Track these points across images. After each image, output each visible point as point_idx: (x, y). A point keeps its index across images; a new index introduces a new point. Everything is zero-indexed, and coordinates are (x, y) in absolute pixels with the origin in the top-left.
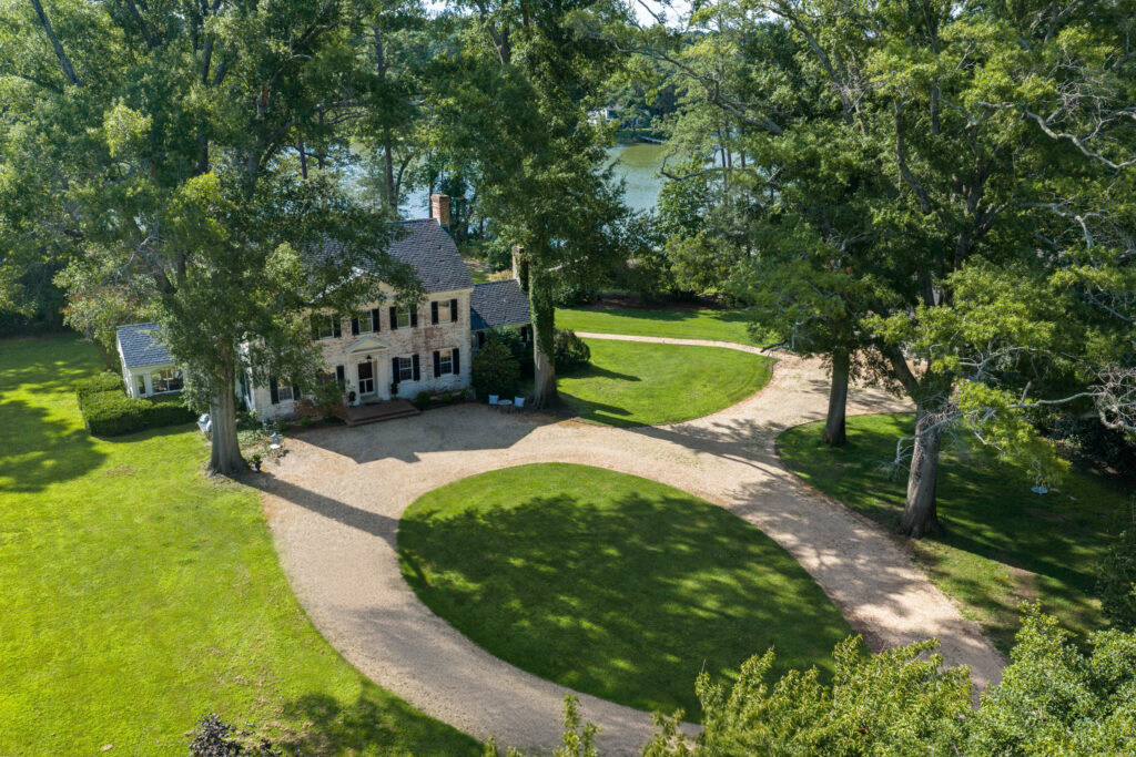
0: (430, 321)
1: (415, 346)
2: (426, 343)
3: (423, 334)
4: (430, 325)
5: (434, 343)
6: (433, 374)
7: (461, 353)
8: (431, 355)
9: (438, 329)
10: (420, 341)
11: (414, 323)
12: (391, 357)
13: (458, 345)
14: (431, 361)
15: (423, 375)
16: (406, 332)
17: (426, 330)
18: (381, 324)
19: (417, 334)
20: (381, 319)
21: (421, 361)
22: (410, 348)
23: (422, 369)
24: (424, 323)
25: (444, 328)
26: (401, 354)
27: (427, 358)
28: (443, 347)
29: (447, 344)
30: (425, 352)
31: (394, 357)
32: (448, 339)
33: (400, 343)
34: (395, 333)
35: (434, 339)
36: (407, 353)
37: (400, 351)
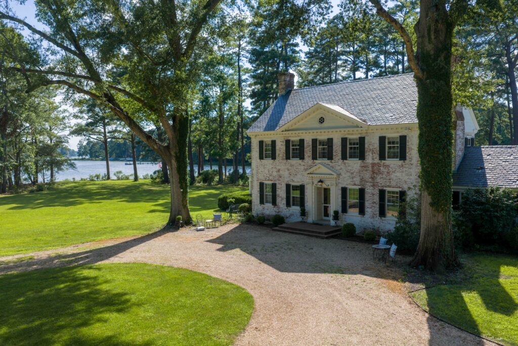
0: (377, 156)
1: (362, 180)
2: (373, 178)
3: (370, 169)
4: (377, 161)
5: (380, 180)
6: (378, 212)
7: (408, 197)
8: (377, 192)
9: (384, 166)
10: (367, 175)
11: (362, 157)
12: (341, 186)
13: (405, 187)
14: (377, 199)
15: (368, 211)
16: (354, 164)
17: (373, 165)
18: (334, 154)
19: (364, 167)
20: (334, 148)
21: (367, 197)
22: (357, 180)
23: (367, 204)
24: (372, 157)
25: (392, 166)
26: (350, 184)
27: (373, 194)
28: (389, 186)
29: (393, 183)
30: (372, 188)
31: (343, 186)
32: (395, 178)
33: (349, 174)
34: (345, 164)
35: (381, 176)
36: (355, 185)
37: (349, 182)
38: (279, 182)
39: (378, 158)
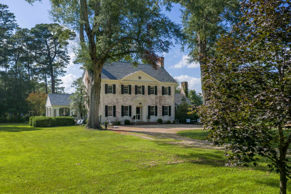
1: (156, 102)
2: (160, 102)
4: (161, 95)
5: (162, 103)
6: (162, 115)
7: (172, 108)
9: (164, 97)
10: (158, 101)
11: (156, 94)
13: (170, 105)
15: (158, 114)
16: (153, 96)
17: (160, 97)
18: (145, 92)
19: (157, 98)
20: (145, 90)
21: (158, 109)
22: (154, 103)
23: (158, 112)
24: (159, 94)
25: (166, 97)
26: (151, 104)
27: (160, 108)
28: (165, 105)
29: (167, 103)
30: (159, 105)
31: (149, 105)
32: (167, 102)
33: (151, 100)
34: (149, 96)
35: (162, 101)
36: (153, 104)
37: (151, 103)
38: (117, 105)
39: (162, 94)
